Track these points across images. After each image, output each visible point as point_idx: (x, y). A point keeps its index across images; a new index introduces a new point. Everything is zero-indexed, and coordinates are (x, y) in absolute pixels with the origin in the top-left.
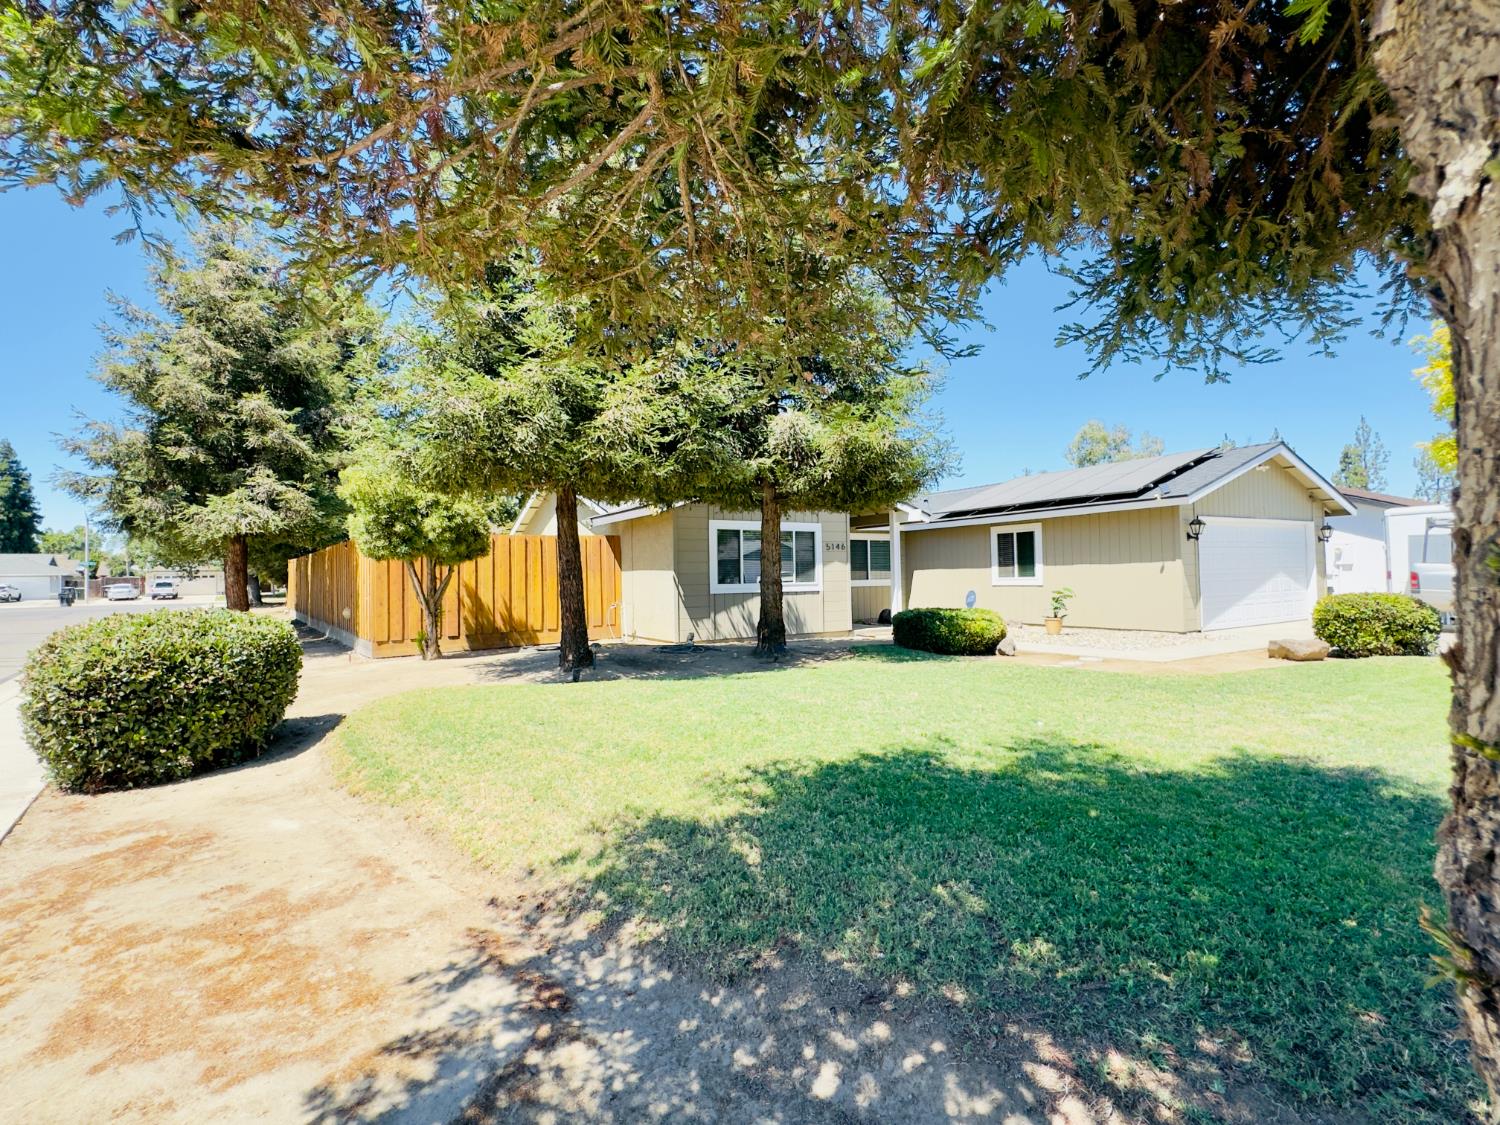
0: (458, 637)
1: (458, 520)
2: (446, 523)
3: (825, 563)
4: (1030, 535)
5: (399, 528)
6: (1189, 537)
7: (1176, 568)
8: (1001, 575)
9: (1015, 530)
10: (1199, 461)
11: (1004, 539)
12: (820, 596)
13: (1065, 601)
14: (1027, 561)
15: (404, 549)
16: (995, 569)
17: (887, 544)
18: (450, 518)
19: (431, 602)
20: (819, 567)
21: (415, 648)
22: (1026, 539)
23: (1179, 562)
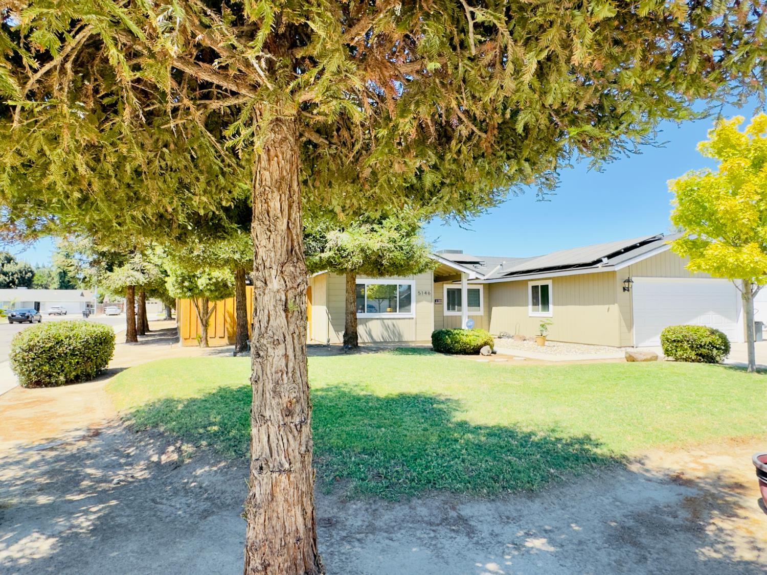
0: (223, 338)
1: (214, 280)
2: (208, 281)
3: (417, 302)
4: (547, 286)
5: (186, 284)
6: (624, 289)
7: (615, 308)
8: (533, 311)
9: (540, 283)
10: (643, 244)
11: (535, 288)
12: (414, 320)
13: (547, 326)
14: (545, 302)
15: (189, 294)
16: (530, 307)
17: (459, 290)
18: (210, 279)
19: (204, 320)
20: (413, 304)
21: (196, 342)
22: (545, 289)
23: (616, 305)
